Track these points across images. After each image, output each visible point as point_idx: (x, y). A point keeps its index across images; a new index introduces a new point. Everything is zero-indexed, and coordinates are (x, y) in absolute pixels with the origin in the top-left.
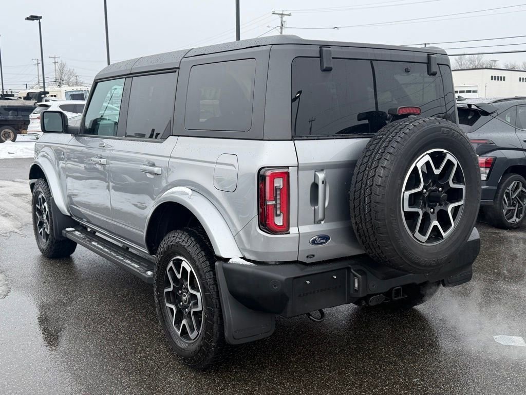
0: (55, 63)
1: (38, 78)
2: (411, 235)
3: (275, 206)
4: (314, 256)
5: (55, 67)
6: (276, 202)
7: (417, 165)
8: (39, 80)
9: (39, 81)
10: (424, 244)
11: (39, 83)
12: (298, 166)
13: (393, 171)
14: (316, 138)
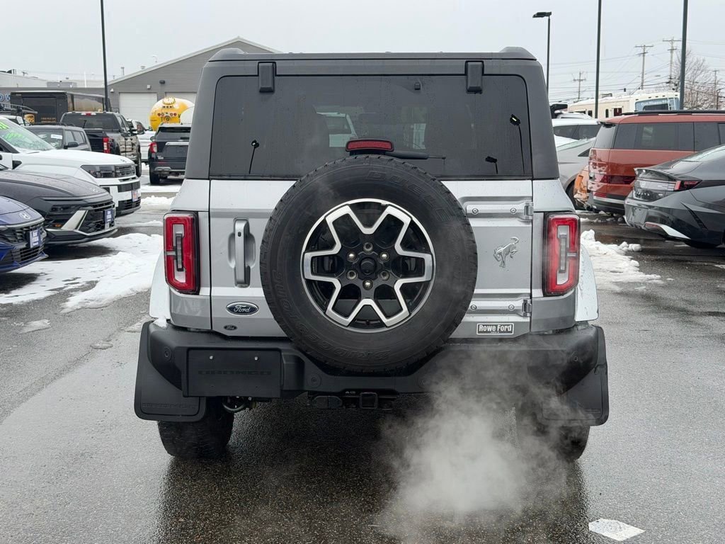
0: (672, 50)
1: (643, 77)
2: (322, 314)
3: (176, 257)
4: (235, 328)
5: (672, 57)
6: (176, 253)
7: (327, 219)
8: (643, 80)
9: (642, 83)
10: (348, 329)
11: (642, 86)
12: (209, 211)
13: (279, 223)
14: (242, 178)
